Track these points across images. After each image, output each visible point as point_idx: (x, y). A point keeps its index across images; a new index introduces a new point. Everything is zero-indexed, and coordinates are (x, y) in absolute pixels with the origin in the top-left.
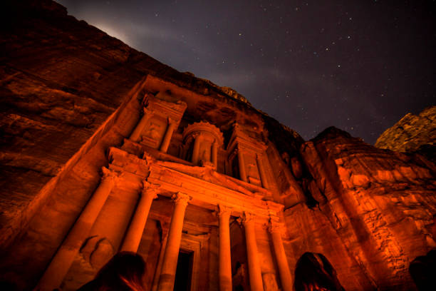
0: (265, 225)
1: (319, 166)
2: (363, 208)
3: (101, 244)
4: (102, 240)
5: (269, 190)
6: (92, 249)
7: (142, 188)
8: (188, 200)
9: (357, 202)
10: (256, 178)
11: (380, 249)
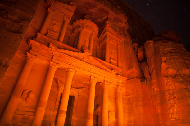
0: (115, 87)
1: (152, 59)
2: (168, 87)
3: (30, 94)
4: (30, 92)
5: (121, 68)
6: (26, 96)
7: (49, 65)
8: (74, 73)
9: (166, 84)
10: (114, 60)
11: (168, 109)
